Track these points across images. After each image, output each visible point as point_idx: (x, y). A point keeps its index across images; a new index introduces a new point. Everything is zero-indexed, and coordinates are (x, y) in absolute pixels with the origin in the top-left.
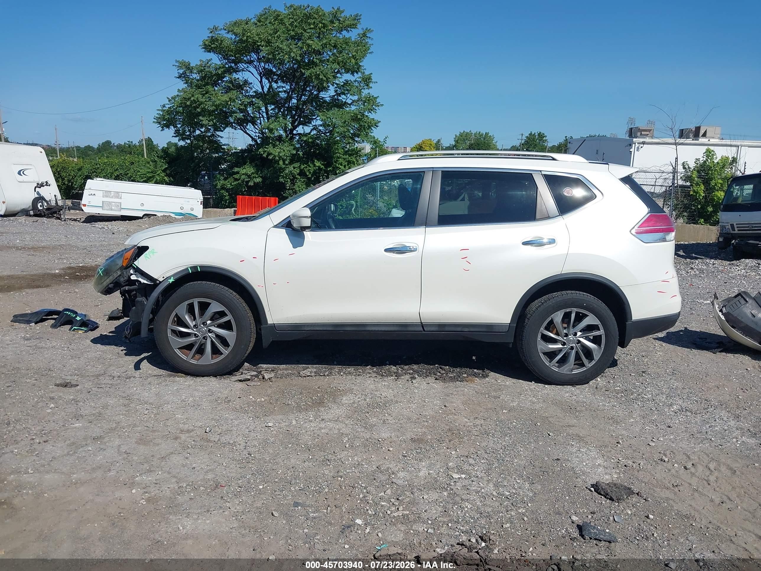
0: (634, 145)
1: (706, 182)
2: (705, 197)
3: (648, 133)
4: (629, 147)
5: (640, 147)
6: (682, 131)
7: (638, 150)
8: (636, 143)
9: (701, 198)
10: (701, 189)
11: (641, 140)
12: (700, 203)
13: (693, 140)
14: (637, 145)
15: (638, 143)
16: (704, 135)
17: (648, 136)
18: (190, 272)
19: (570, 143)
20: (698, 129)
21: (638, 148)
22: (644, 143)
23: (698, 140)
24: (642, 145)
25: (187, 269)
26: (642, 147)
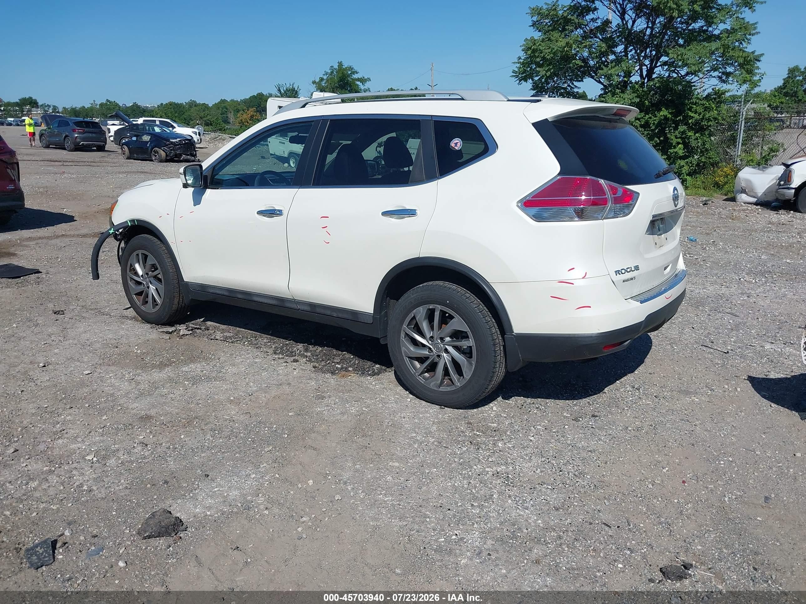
18: (130, 225)
25: (127, 222)
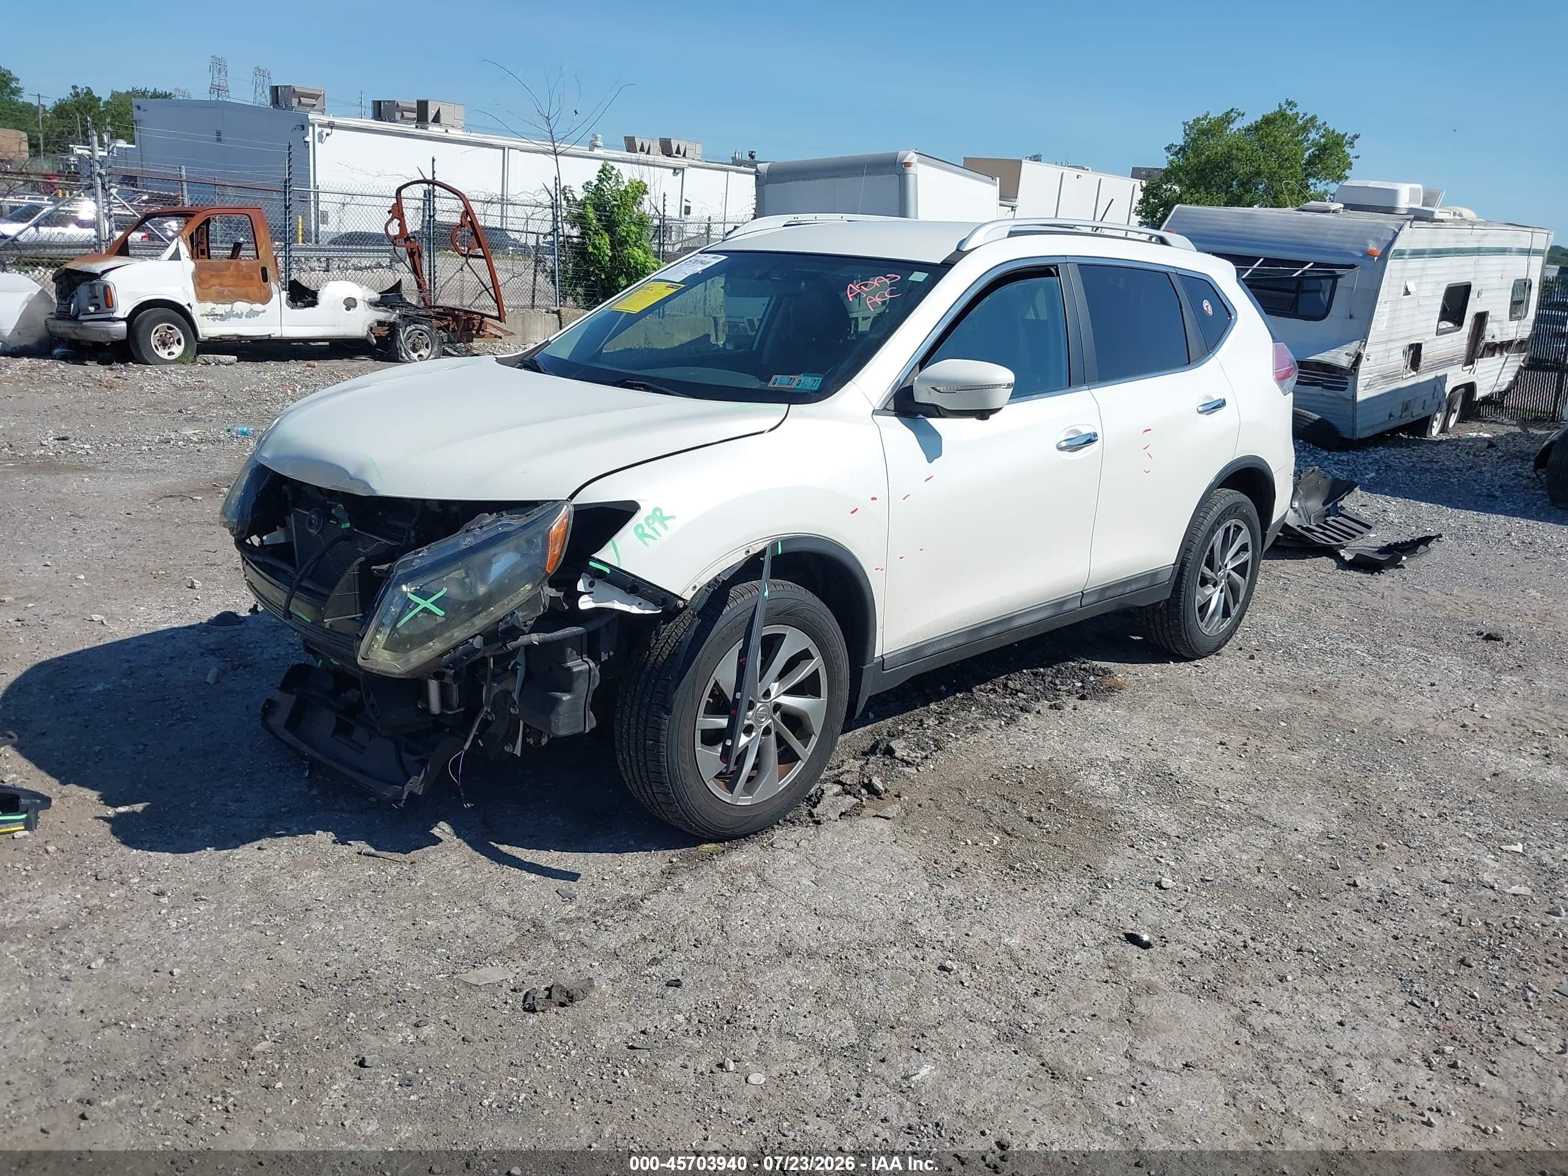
0: (311, 128)
1: (610, 226)
2: (613, 259)
3: (313, 101)
4: (299, 132)
5: (324, 134)
6: (377, 104)
7: (321, 140)
8: (316, 125)
9: (607, 258)
10: (604, 241)
11: (326, 119)
12: (603, 269)
13: (417, 127)
14: (318, 130)
15: (320, 126)
16: (437, 119)
17: (315, 108)
19: (139, 108)
20: (422, 106)
21: (320, 135)
22: (331, 126)
23: (426, 129)
24: (328, 130)
26: (328, 135)
